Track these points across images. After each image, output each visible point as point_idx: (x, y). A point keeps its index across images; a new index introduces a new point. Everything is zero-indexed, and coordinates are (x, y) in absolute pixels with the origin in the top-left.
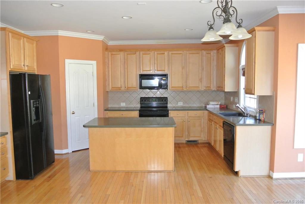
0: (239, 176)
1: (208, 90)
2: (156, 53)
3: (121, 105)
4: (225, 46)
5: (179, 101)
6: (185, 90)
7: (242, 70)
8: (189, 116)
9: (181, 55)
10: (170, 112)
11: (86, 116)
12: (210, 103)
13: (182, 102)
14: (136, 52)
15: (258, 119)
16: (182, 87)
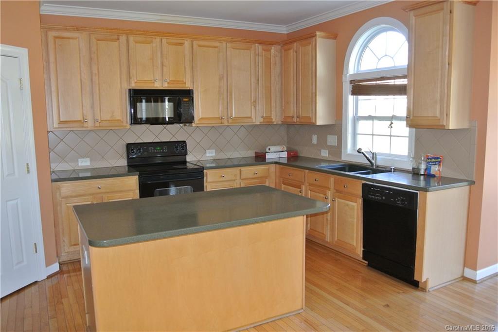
0: (427, 290)
1: (268, 124)
2: (164, 41)
3: (80, 164)
4: (316, 36)
5: (208, 149)
6: (226, 124)
7: (351, 83)
8: (243, 177)
9: (216, 49)
10: (206, 173)
11: (8, 203)
12: (269, 149)
13: (214, 151)
14: (118, 36)
15: (422, 173)
16: (222, 118)
